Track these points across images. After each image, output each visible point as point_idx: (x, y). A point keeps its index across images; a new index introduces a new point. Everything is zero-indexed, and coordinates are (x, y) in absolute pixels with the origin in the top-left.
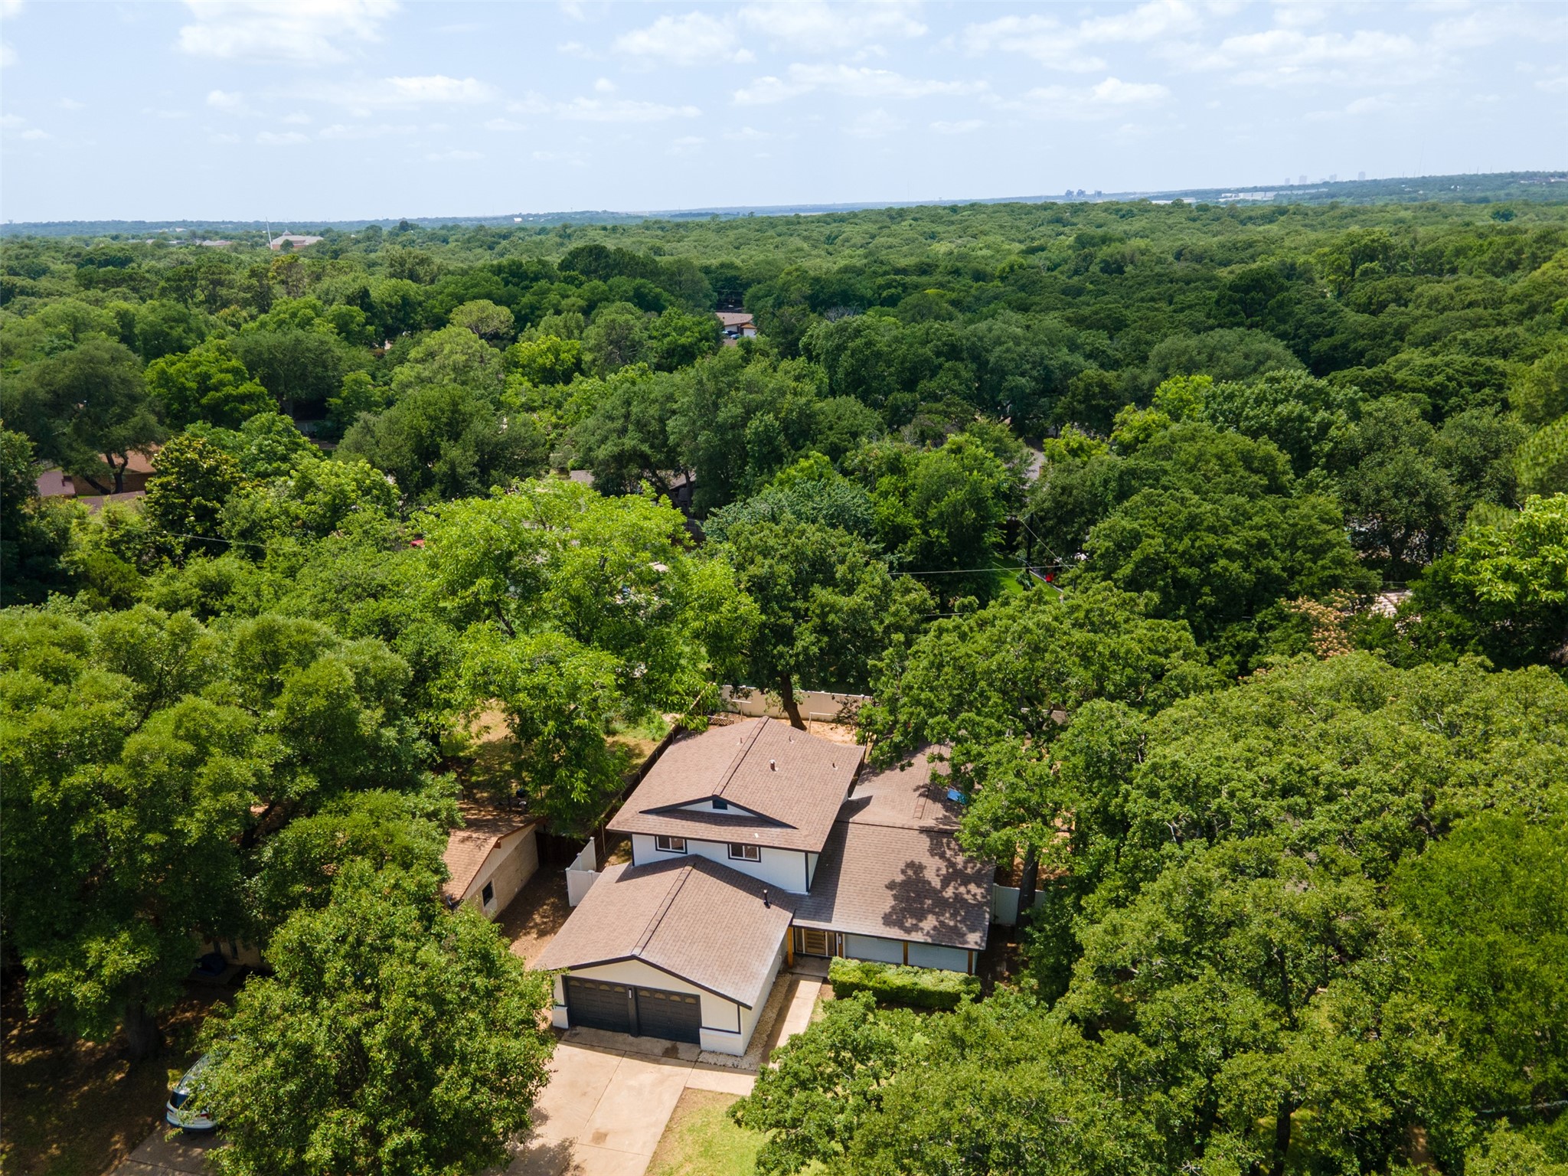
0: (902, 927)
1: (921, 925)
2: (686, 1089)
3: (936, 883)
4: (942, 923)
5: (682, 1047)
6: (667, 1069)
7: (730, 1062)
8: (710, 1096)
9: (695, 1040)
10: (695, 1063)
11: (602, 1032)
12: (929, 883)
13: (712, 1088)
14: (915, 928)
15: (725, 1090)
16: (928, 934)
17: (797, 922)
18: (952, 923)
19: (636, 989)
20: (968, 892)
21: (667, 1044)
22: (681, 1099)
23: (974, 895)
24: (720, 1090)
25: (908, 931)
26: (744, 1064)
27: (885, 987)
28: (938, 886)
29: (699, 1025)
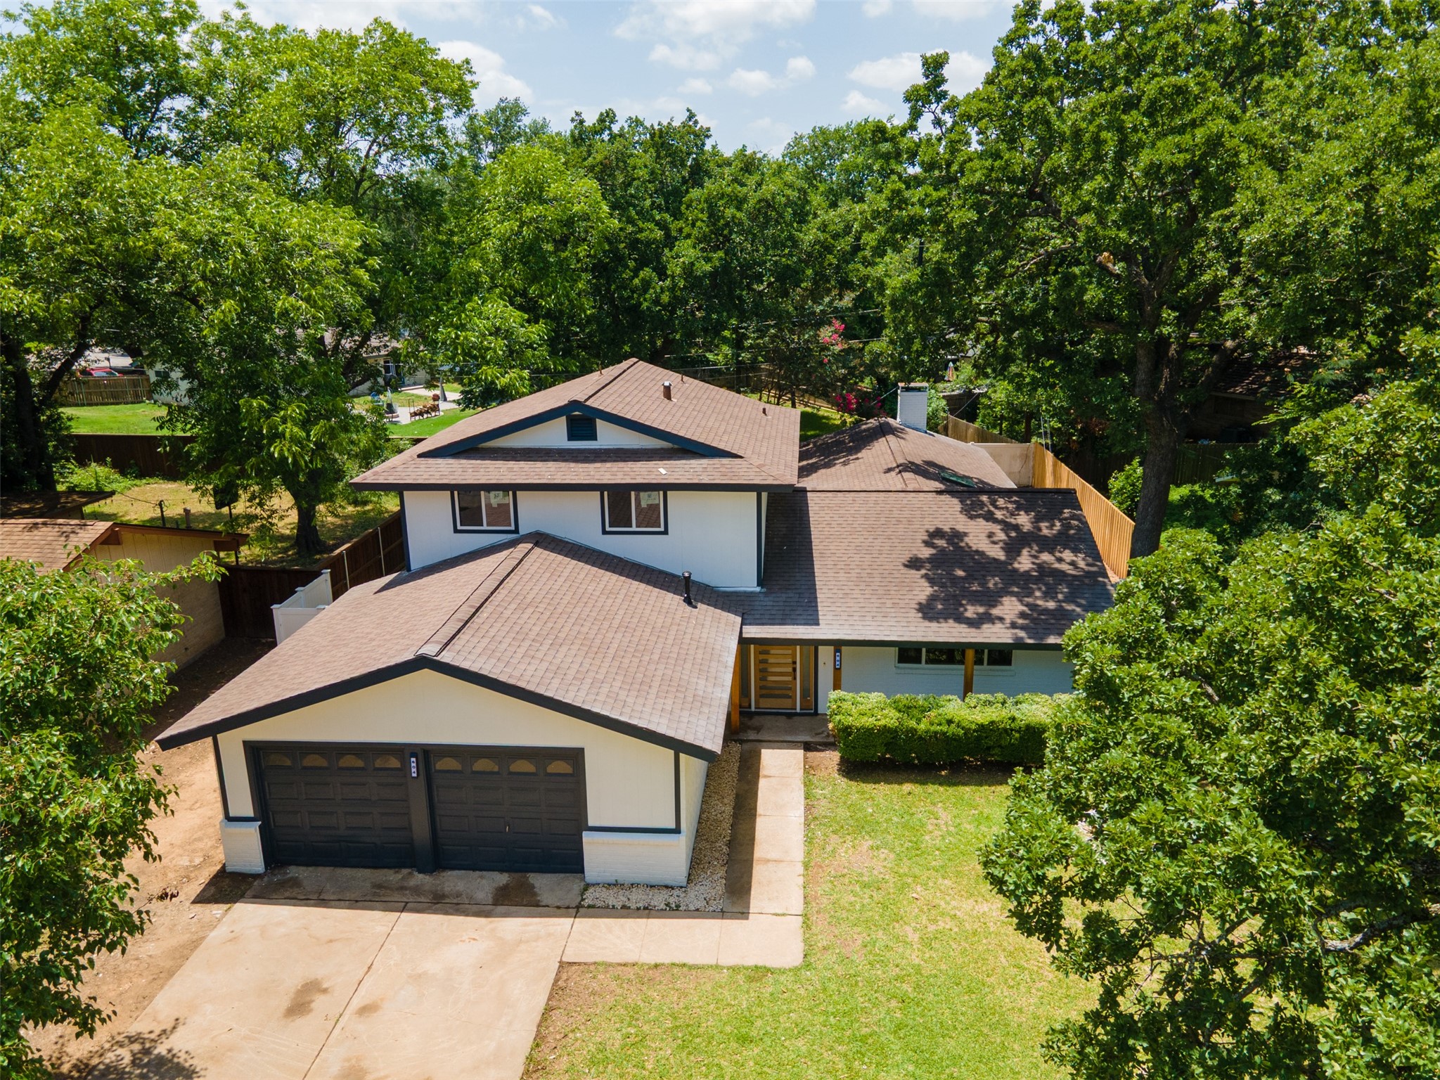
0: (960, 619)
1: (995, 612)
2: (563, 965)
3: (997, 553)
4: (1033, 607)
5: (540, 881)
6: (513, 927)
7: (659, 899)
8: (630, 973)
9: (573, 863)
10: (578, 909)
11: (348, 872)
12: (982, 554)
13: (631, 958)
14: (986, 618)
15: (665, 959)
16: (1013, 625)
17: (752, 631)
18: (1051, 605)
19: (427, 754)
20: (1060, 560)
21: (502, 879)
22: (557, 990)
23: (1073, 563)
24: (650, 959)
25: (975, 623)
26: (694, 898)
27: (952, 729)
28: (1001, 556)
29: (579, 823)
